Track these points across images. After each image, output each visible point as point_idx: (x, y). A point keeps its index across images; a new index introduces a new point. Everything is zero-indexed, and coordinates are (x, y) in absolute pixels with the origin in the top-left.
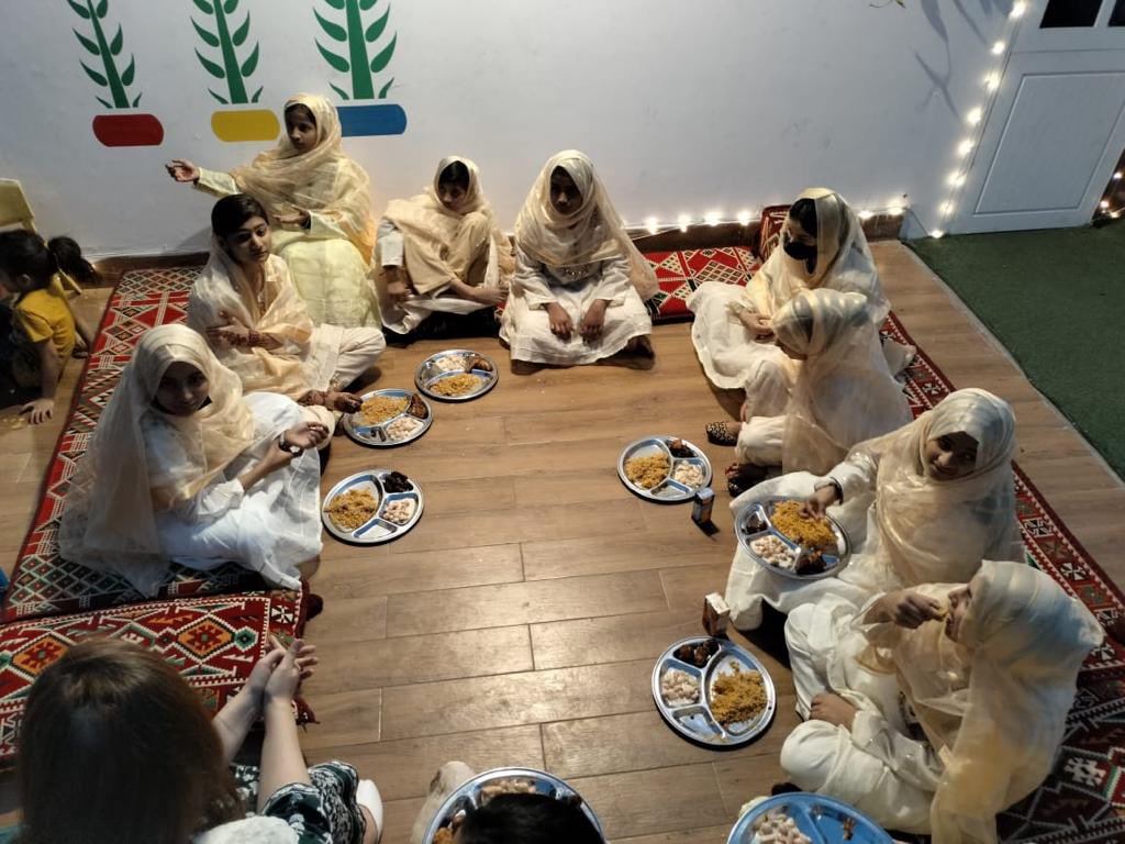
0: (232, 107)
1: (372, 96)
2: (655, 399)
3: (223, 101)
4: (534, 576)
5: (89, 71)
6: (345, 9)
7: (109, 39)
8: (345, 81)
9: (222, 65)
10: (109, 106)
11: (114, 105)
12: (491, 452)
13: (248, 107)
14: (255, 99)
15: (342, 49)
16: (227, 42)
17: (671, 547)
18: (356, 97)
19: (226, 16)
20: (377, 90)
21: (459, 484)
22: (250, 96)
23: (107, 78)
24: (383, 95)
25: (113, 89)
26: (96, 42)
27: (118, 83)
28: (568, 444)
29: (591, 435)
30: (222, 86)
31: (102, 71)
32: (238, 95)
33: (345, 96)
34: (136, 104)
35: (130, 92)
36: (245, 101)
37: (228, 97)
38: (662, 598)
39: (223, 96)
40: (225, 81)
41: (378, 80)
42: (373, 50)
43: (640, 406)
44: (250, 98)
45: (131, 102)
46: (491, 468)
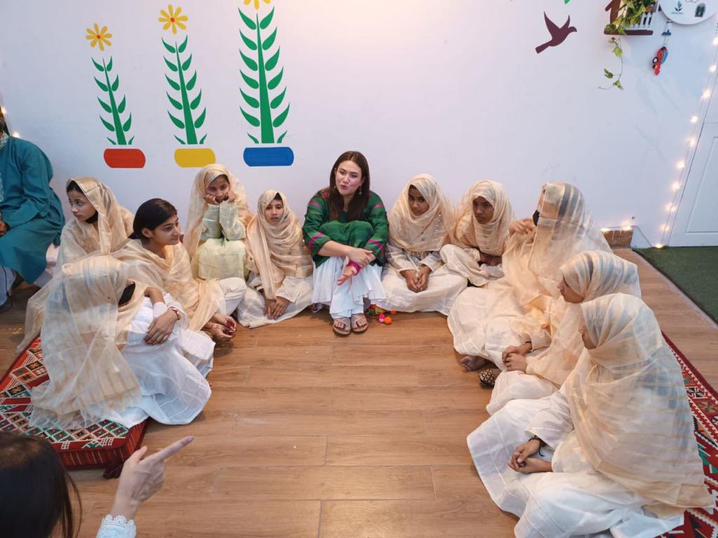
0: (187, 146)
1: (273, 142)
2: (445, 341)
3: (183, 143)
4: (332, 462)
5: (104, 122)
6: (259, 89)
7: (118, 103)
8: (257, 132)
9: (183, 121)
10: (114, 143)
11: (117, 143)
12: (320, 370)
13: (198, 146)
14: (202, 142)
15: (256, 113)
16: (187, 107)
17: (443, 448)
18: (263, 142)
19: (188, 92)
20: (276, 139)
21: (292, 390)
22: (199, 140)
23: (114, 127)
24: (280, 141)
25: (117, 133)
26: (110, 105)
27: (120, 129)
28: (376, 368)
29: (395, 362)
30: (182, 134)
31: (112, 122)
32: (192, 139)
33: (256, 141)
34: (130, 143)
35: (127, 135)
36: (196, 143)
37: (185, 140)
38: (431, 489)
39: (182, 139)
40: (184, 130)
41: (277, 132)
42: (275, 113)
43: (433, 345)
44: (198, 141)
45: (127, 141)
46: (318, 380)
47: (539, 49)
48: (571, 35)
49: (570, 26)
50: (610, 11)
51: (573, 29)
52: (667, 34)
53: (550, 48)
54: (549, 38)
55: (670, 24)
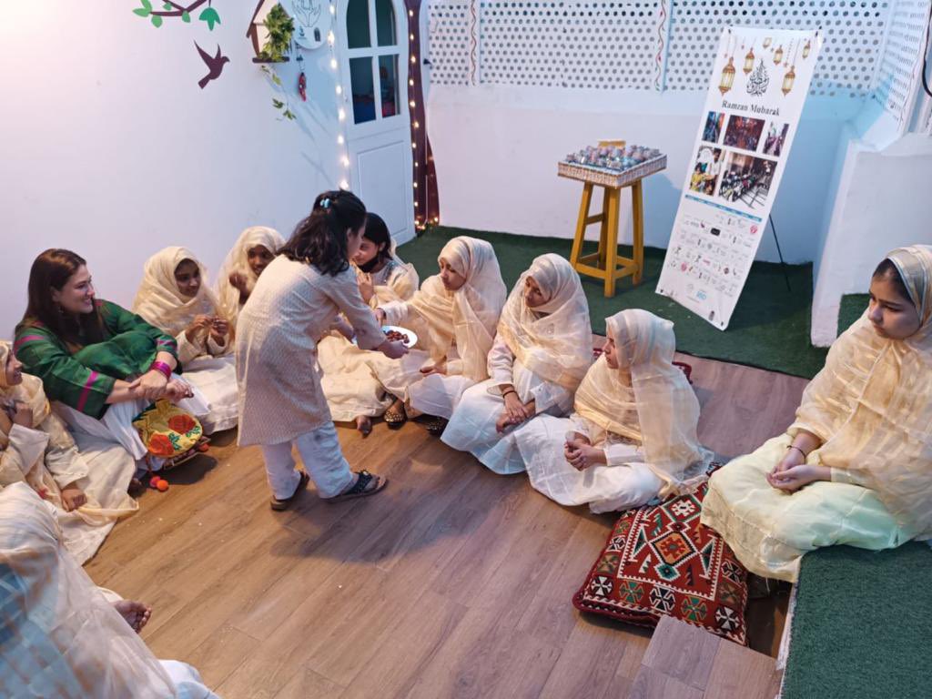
47: (203, 83)
48: (226, 66)
49: (222, 55)
50: (250, 37)
51: (226, 59)
52: (299, 59)
53: (211, 82)
54: (206, 71)
55: (300, 50)
